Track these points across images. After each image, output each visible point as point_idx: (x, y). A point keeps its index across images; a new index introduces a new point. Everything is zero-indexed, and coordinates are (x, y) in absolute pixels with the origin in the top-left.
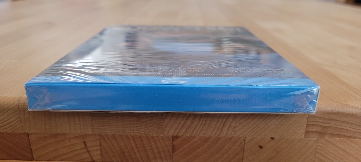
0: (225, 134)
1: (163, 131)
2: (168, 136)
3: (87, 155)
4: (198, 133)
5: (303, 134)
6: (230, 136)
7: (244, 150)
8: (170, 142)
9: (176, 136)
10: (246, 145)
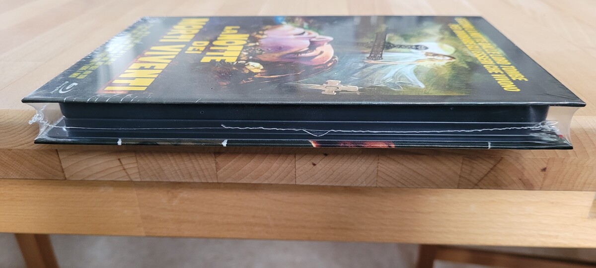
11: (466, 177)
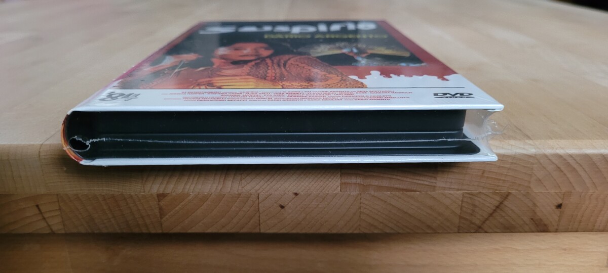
0: (229, 189)
1: (144, 187)
2: (151, 194)
3: (42, 224)
4: (192, 188)
5: (338, 187)
6: (237, 193)
7: (259, 211)
8: (156, 203)
9: (163, 194)
10: (260, 204)
11: (468, 217)
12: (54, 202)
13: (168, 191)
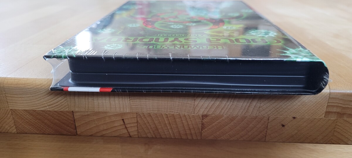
0: (250, 113)
1: (194, 110)
2: (199, 115)
3: (125, 131)
4: (226, 112)
5: (323, 114)
6: (255, 116)
7: (267, 128)
8: (200, 120)
9: (206, 115)
10: (269, 124)
12: (134, 118)
13: (210, 113)
